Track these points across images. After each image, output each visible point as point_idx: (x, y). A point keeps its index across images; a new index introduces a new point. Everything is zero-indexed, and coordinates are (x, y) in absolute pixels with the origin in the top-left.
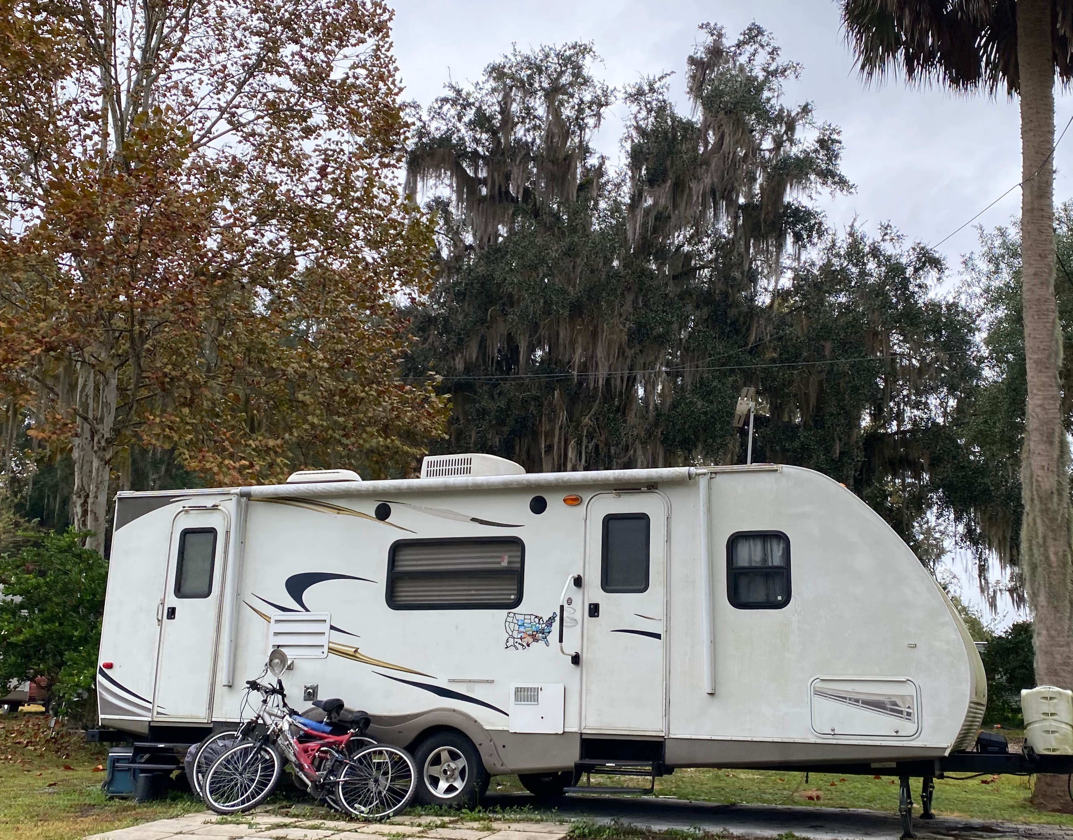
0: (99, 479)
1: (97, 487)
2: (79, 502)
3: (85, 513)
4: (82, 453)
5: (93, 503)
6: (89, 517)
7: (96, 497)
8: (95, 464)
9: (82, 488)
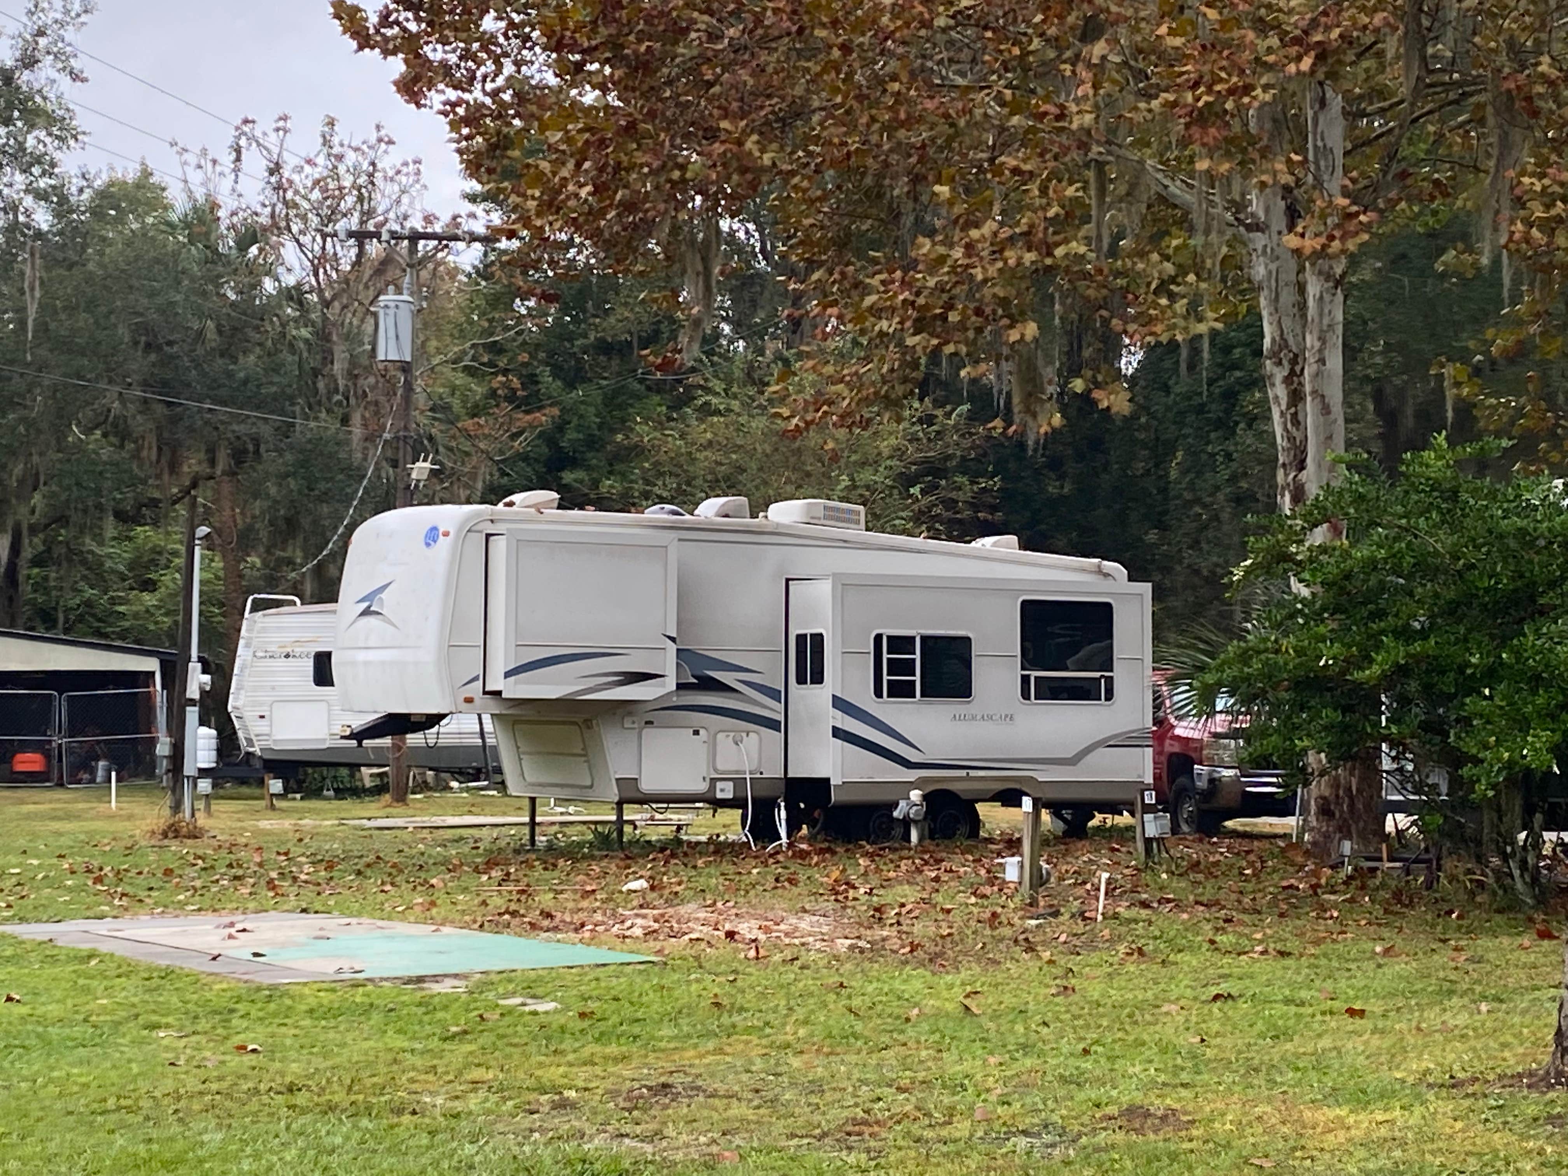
0: (1326, 321)
1: (1322, 339)
2: (1280, 374)
3: (1296, 397)
4: (1273, 267)
5: (1317, 375)
6: (1310, 406)
7: (1322, 361)
8: (1313, 288)
9: (1282, 344)
